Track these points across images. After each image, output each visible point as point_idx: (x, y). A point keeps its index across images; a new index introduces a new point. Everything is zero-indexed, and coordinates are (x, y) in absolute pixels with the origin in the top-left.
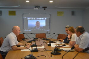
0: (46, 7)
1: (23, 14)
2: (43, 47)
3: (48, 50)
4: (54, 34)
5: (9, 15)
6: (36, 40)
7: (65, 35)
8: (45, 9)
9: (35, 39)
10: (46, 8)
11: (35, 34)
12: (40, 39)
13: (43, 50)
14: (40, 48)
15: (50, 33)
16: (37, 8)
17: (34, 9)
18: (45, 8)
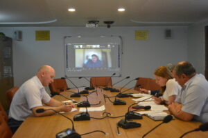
0: (112, 22)
1: (65, 37)
2: (102, 108)
3: (112, 115)
4: (128, 77)
5: (36, 40)
6: (90, 91)
7: (151, 79)
8: (109, 27)
9: (87, 89)
10: (111, 25)
11: (89, 79)
12: (98, 89)
13: (101, 116)
14: (95, 112)
15: (120, 76)
16: (93, 25)
17: (87, 26)
18: (109, 23)
